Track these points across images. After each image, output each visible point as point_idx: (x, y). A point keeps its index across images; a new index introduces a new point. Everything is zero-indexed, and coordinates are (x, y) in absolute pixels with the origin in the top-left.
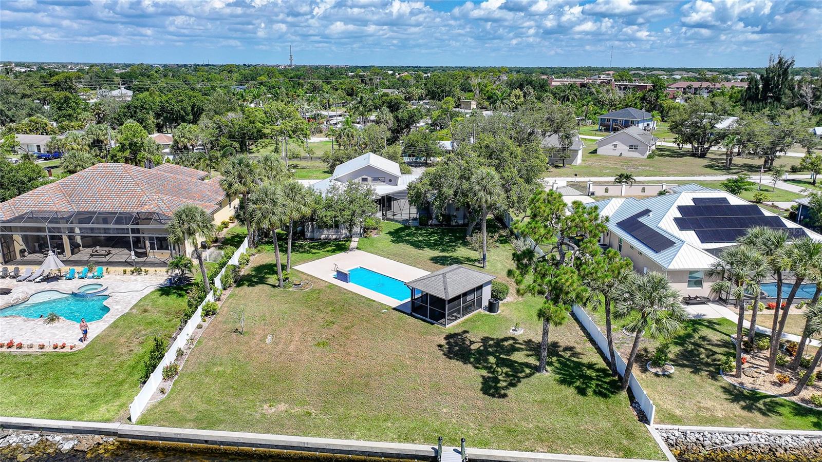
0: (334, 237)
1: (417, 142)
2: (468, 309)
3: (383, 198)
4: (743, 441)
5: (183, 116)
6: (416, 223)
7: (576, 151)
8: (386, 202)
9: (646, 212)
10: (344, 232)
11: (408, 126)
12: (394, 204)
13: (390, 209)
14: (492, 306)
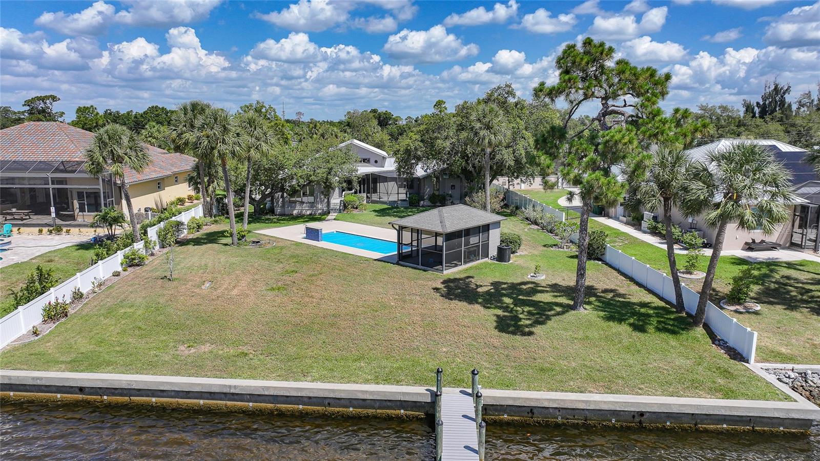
0: (308, 213)
2: (472, 254)
3: (367, 177)
6: (406, 204)
8: (370, 181)
10: (321, 207)
12: (381, 186)
13: (375, 191)
14: (502, 256)
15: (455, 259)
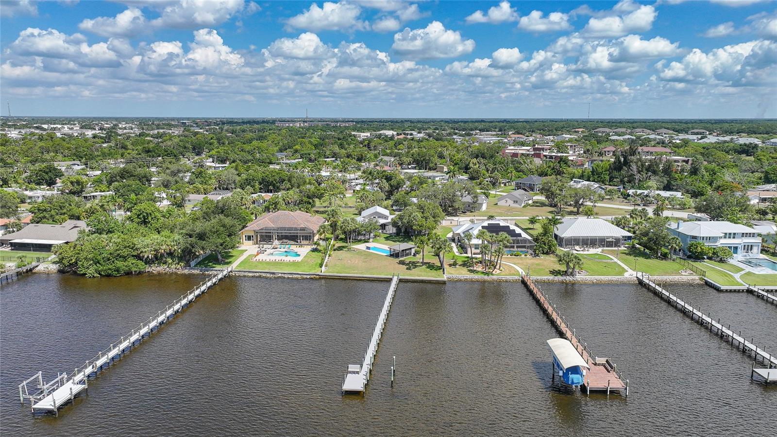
0: (363, 238)
1: (400, 199)
2: (407, 255)
3: (382, 224)
4: (465, 278)
5: (275, 184)
6: (395, 235)
7: (481, 204)
8: (383, 226)
9: (472, 229)
10: (367, 237)
11: (397, 188)
12: (387, 227)
13: (385, 229)
14: (414, 255)
15: (402, 256)
